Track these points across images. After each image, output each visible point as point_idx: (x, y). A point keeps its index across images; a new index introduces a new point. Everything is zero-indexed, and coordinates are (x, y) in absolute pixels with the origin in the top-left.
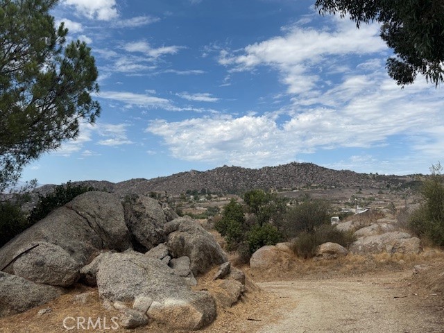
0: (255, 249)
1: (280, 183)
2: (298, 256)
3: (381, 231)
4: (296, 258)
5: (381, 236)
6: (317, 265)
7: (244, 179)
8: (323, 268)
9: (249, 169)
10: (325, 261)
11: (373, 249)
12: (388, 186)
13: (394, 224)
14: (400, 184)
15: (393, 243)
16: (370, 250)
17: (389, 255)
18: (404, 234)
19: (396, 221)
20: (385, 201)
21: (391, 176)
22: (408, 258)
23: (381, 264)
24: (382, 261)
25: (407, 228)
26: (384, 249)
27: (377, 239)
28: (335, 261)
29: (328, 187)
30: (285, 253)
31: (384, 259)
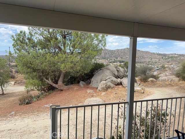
1: (122, 56)
3: (167, 75)
4: (141, 82)
5: (167, 77)
6: (148, 84)
7: (109, 54)
9: (111, 50)
10: (150, 83)
11: (165, 80)
12: (162, 58)
14: (167, 57)
15: (171, 79)
17: (170, 82)
18: (174, 77)
19: (171, 72)
20: (161, 63)
21: (164, 54)
22: (175, 83)
23: (167, 85)
25: (175, 75)
26: (168, 80)
27: (165, 78)
29: (140, 57)
31: (168, 83)
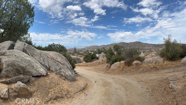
0: (114, 63)
2: (126, 65)
3: (152, 56)
5: (152, 58)
6: (131, 69)
8: (133, 70)
13: (156, 54)
15: (156, 60)
16: (149, 63)
17: (154, 64)
18: (159, 57)
19: (156, 53)
22: (160, 65)
24: (152, 67)
25: (159, 55)
26: (153, 62)
27: (151, 59)
28: (137, 67)
30: (122, 65)
31: (153, 66)
